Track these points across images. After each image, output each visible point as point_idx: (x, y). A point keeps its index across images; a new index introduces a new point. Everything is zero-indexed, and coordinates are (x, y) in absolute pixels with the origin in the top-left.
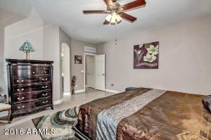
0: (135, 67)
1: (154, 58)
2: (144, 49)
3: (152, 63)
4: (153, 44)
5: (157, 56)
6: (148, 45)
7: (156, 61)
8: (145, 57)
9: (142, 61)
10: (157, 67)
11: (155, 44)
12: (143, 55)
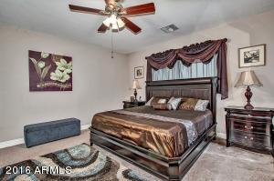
0: (33, 88)
1: (67, 77)
2: (51, 61)
3: (64, 83)
4: (65, 58)
5: (70, 74)
6: (59, 58)
7: (70, 81)
8: (52, 74)
9: (48, 78)
10: (70, 89)
11: (68, 59)
12: (50, 71)
